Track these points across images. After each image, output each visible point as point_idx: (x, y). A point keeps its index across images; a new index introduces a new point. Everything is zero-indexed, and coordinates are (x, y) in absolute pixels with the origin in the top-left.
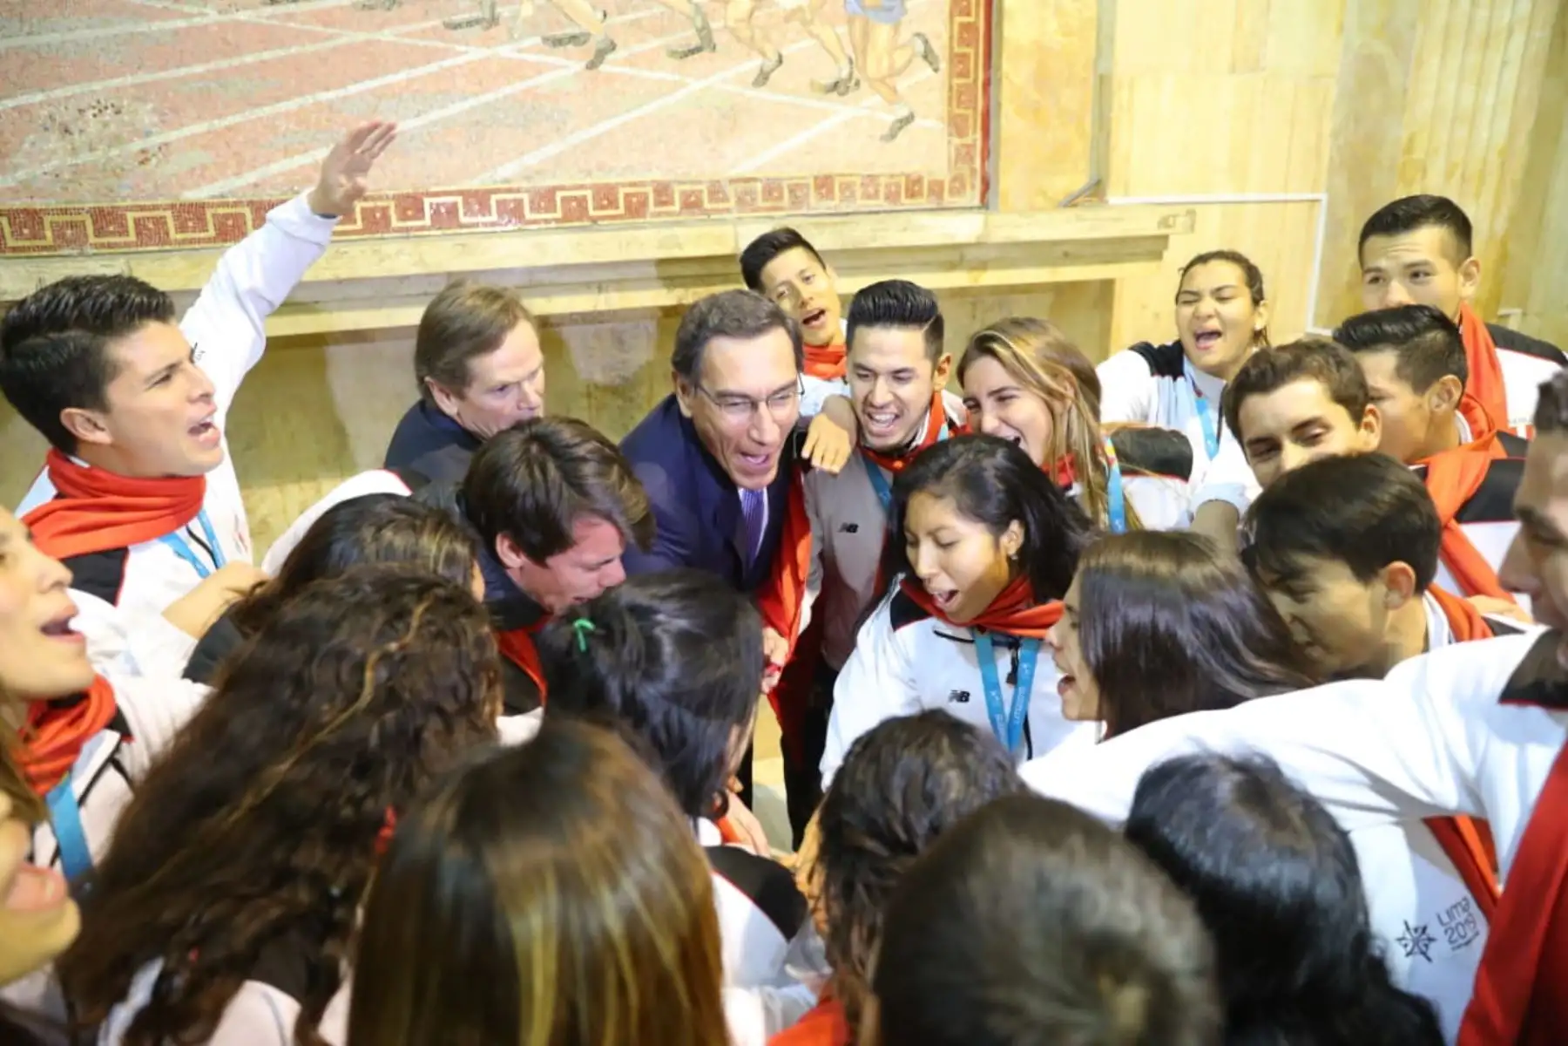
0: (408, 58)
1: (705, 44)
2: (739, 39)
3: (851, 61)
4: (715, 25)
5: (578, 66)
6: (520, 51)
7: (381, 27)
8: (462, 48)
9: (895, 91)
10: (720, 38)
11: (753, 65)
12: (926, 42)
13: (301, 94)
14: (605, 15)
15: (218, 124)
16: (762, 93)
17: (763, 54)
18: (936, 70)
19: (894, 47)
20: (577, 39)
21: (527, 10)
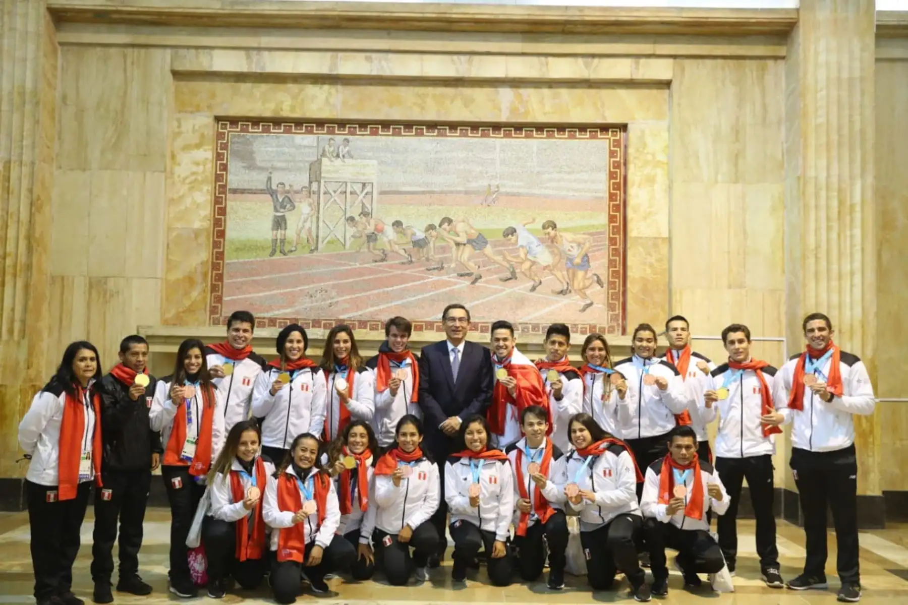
0: (412, 279)
1: (513, 277)
2: (526, 275)
3: (568, 283)
4: (517, 271)
5: (468, 283)
6: (450, 278)
8: (431, 276)
9: (585, 294)
11: (530, 284)
12: (598, 277)
13: (379, 288)
14: (479, 267)
15: (353, 296)
16: (533, 294)
17: (534, 280)
18: (602, 287)
19: (585, 278)
20: (469, 275)
21: (453, 265)
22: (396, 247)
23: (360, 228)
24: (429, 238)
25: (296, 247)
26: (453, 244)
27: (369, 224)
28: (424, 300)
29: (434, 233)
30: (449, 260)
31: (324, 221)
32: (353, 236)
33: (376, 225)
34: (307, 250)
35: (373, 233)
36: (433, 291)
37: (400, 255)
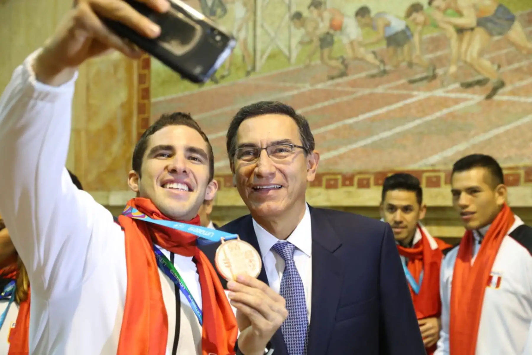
0: (387, 100)
5: (480, 98)
6: (448, 92)
7: (377, 86)
8: (415, 93)
13: (338, 120)
14: (499, 67)
20: (480, 83)
21: (453, 69)
22: (362, 51)
23: (310, 28)
24: (412, 27)
25: (229, 70)
26: (451, 32)
27: (322, 20)
28: (404, 135)
29: (419, 17)
31: (262, 26)
32: (301, 43)
33: (332, 20)
34: (242, 73)
35: (328, 33)
36: (420, 117)
37: (368, 63)
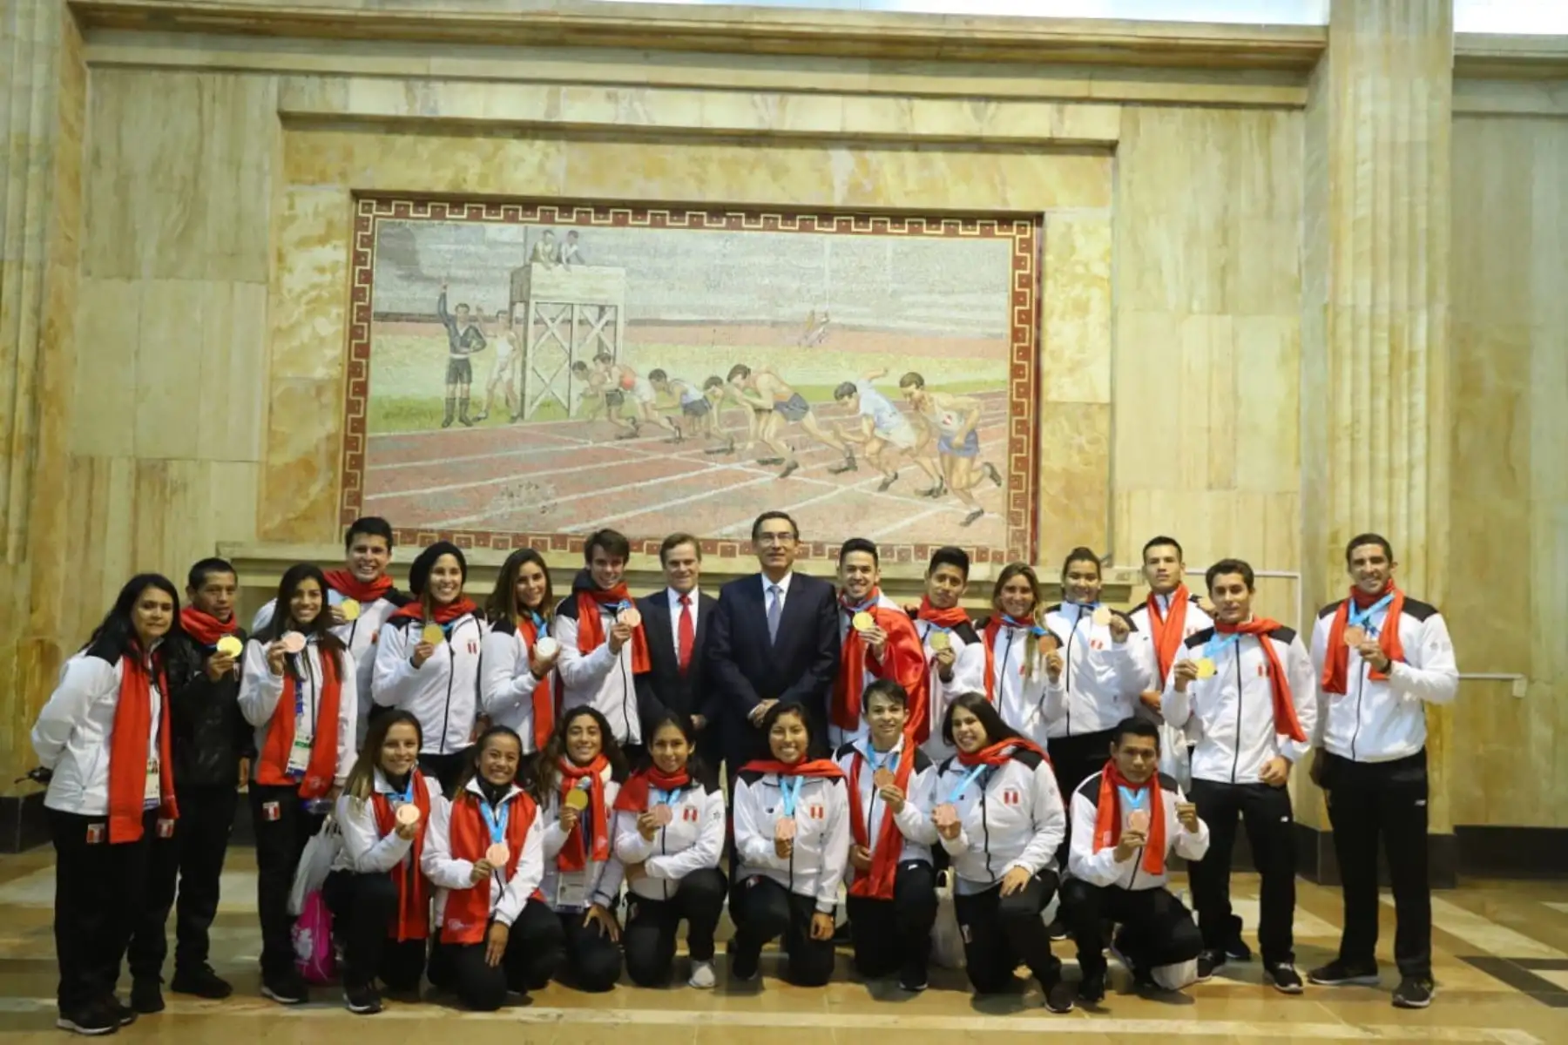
0: (682, 467)
1: (851, 465)
2: (872, 464)
3: (941, 478)
4: (857, 456)
5: (775, 475)
6: (745, 466)
7: (673, 451)
8: (713, 464)
9: (970, 496)
10: (859, 463)
11: (880, 478)
12: (992, 469)
13: (628, 483)
14: (793, 449)
15: (583, 495)
16: (883, 495)
17: (885, 472)
18: (999, 485)
19: (970, 470)
20: (775, 461)
21: (750, 445)
22: (656, 415)
23: (595, 381)
24: (710, 398)
25: (486, 411)
26: (750, 409)
27: (610, 376)
28: (699, 503)
29: (719, 391)
30: (742, 437)
31: (534, 369)
32: (583, 395)
33: (621, 377)
34: (504, 418)
35: (617, 390)
36: (716, 488)
37: (662, 427)
